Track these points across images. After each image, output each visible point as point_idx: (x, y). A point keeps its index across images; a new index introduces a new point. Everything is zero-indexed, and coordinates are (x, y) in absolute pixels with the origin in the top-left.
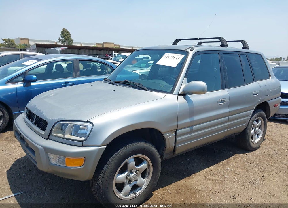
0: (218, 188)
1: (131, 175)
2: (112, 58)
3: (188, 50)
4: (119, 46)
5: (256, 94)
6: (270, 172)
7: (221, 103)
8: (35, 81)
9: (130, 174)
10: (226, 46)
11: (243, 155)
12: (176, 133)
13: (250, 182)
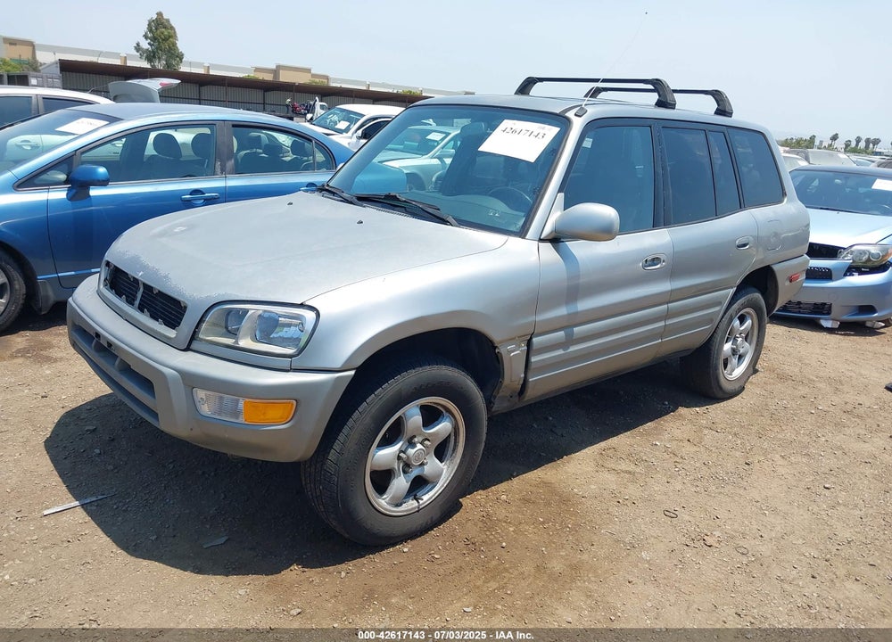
0: (633, 491)
1: (411, 451)
2: (312, 119)
3: (570, 114)
4: (327, 78)
5: (745, 245)
6: (765, 453)
7: (650, 266)
8: (103, 183)
9: (406, 449)
10: (672, 106)
11: (697, 409)
12: (529, 344)
13: (714, 477)
